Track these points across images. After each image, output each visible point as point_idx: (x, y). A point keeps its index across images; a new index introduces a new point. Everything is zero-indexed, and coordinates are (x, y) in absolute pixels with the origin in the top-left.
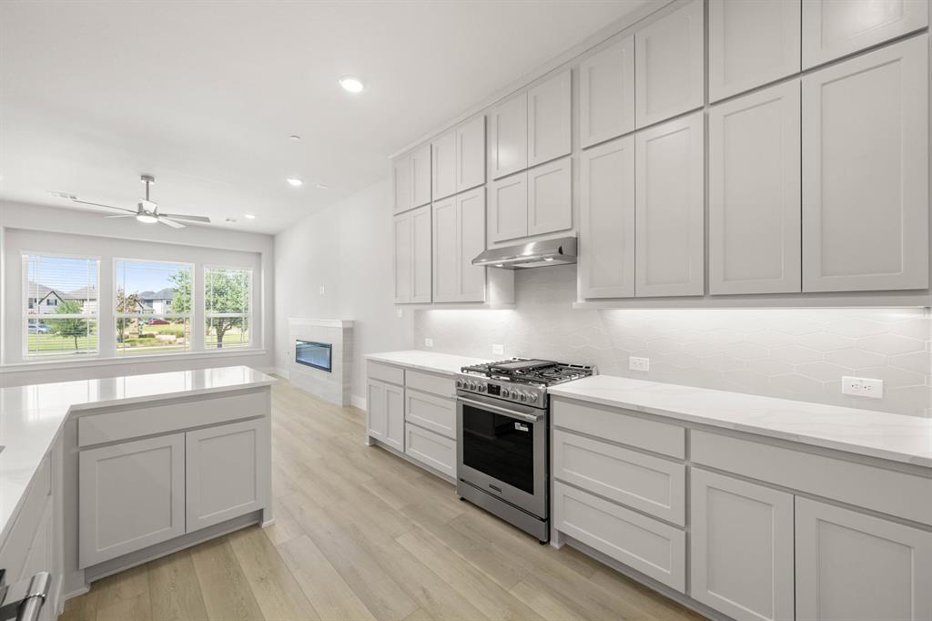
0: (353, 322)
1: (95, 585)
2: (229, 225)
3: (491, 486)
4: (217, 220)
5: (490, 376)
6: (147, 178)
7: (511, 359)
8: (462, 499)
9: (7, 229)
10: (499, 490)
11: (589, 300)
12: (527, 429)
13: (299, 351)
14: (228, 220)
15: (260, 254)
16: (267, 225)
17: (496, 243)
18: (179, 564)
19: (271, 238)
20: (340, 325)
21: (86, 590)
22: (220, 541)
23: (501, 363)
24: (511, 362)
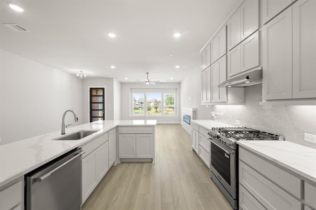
0: (196, 109)
1: (122, 163)
2: (167, 81)
3: (218, 176)
4: (161, 81)
5: (220, 132)
6: (147, 73)
7: (241, 127)
8: (211, 178)
9: (131, 89)
10: (221, 180)
11: (268, 100)
12: (228, 157)
13: (184, 118)
14: (167, 80)
15: (177, 88)
16: (178, 80)
17: (230, 77)
18: (134, 164)
19: (179, 83)
20: (192, 110)
21: (120, 163)
22: (143, 163)
23: (226, 128)
24: (241, 128)
